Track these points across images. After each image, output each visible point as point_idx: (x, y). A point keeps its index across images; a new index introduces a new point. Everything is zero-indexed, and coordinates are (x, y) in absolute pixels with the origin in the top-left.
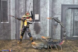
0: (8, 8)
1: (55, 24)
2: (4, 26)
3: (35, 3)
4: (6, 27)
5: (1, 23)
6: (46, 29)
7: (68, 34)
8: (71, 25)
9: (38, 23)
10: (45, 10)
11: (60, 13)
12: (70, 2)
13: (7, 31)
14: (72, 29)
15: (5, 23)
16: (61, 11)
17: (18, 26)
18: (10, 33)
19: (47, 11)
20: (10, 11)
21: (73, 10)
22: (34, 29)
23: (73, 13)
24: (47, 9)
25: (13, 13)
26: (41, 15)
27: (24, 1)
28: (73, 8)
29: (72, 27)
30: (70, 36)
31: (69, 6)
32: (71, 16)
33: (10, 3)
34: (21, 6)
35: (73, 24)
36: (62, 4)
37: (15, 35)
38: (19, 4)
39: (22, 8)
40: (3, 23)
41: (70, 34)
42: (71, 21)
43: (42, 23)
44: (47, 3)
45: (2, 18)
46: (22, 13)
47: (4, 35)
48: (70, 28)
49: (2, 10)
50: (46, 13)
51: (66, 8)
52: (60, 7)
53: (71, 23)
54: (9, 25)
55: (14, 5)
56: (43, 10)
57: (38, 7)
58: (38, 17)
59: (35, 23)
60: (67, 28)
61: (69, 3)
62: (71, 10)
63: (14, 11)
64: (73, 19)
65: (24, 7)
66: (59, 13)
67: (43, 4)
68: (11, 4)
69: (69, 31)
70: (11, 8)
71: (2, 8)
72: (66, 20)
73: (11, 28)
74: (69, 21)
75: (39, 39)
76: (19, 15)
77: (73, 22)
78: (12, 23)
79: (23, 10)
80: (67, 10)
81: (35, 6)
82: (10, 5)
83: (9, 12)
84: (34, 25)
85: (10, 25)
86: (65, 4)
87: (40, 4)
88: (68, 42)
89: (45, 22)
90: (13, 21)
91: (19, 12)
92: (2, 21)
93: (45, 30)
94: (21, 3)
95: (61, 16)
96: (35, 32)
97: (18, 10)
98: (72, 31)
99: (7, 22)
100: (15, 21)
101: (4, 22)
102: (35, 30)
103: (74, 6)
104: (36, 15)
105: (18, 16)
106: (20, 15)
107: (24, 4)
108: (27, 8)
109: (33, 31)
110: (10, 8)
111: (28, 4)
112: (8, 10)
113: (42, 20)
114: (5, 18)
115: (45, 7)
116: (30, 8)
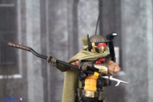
0: (20, 29)
3: (105, 11)
4: (12, 92)
6: (143, 96)
10: (140, 31)
15: (10, 77)
17: (51, 87)
19: (145, 35)
20: (24, 38)
24: (145, 28)
26: (127, 50)
27: (71, 6)
33: (23, 12)
34: (59, 22)
39: (64, 28)
43: (131, 76)
44: (143, 9)
46: (63, 45)
50: (143, 41)
54: (23, 84)
55: (38, 19)
57: (117, 25)
63: (38, 37)
65: (71, 24)
68: (28, 16)
70: (29, 29)
76: (54, 51)
78: (31, 78)
79: (66, 34)
81: (105, 20)
82: (24, 19)
85: (26, 83)
87: (120, 13)
89: (142, 70)
90: (36, 72)
91: (55, 40)
93: (140, 98)
94: (59, 12)
97: (50, 35)
99: (17, 76)
101: (6, 77)
106: (57, 50)
107: (71, 16)
108: (80, 27)
110: (24, 31)
111: (82, 13)
112: (20, 37)
113: (131, 64)
114: (8, 63)
115: (137, 23)
116: (89, 26)
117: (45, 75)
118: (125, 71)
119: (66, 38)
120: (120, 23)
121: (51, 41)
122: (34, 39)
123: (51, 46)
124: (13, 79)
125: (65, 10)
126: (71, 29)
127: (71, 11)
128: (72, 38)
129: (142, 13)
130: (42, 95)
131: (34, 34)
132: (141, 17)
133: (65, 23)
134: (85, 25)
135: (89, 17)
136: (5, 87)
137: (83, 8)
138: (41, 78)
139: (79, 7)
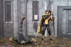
0: (12, 10)
1: (51, 23)
2: (9, 25)
3: (34, 5)
4: (10, 26)
5: (6, 23)
7: (64, 32)
8: (66, 24)
9: (37, 23)
11: (57, 14)
12: (64, 3)
13: (10, 30)
14: (67, 27)
15: (9, 22)
16: (57, 12)
18: (14, 31)
20: (13, 12)
21: (68, 11)
22: (33, 27)
23: (68, 13)
25: (16, 14)
26: (40, 16)
27: (25, 4)
28: (68, 9)
29: (67, 26)
30: (65, 34)
31: (64, 8)
32: (65, 16)
33: (13, 6)
34: (22, 8)
35: (68, 23)
36: (58, 6)
37: (17, 33)
38: (20, 6)
39: (23, 10)
40: (7, 23)
41: (65, 32)
42: (66, 21)
44: (44, 5)
45: (6, 18)
46: (23, 14)
47: (8, 33)
48: (65, 27)
49: (6, 12)
51: (62, 9)
52: (56, 9)
53: (66, 23)
55: (17, 8)
56: (42, 11)
57: (37, 9)
58: (37, 17)
59: (34, 23)
60: (63, 26)
61: (64, 5)
62: (65, 11)
63: (17, 12)
64: (68, 19)
65: (25, 9)
66: (55, 13)
67: (41, 6)
68: (14, 6)
69: (64, 29)
71: (6, 10)
72: (61, 19)
73: (14, 27)
74: (64, 21)
75: (38, 36)
77: (68, 22)
78: (15, 23)
79: (24, 11)
80: (62, 11)
81: (34, 8)
82: (13, 7)
83: (13, 14)
84: (33, 24)
85: (13, 24)
86: (61, 6)
87: (38, 6)
88: (64, 38)
90: (16, 21)
91: (21, 13)
92: (7, 21)
94: (22, 6)
95: (57, 16)
96: (34, 30)
97: (20, 11)
98: (67, 29)
99: (11, 22)
100: (17, 21)
102: (34, 29)
103: (69, 8)
104: (35, 15)
105: (20, 16)
106: (22, 16)
107: (25, 7)
108: (27, 10)
109: (33, 30)
110: (13, 10)
112: (12, 12)
114: (9, 19)
115: (43, 9)
116: (30, 9)
117: (18, 22)
118: (39, 21)
119: (24, 13)
120: (38, 9)
121: (20, 13)
122: (15, 13)
123: (20, 14)
124: (10, 23)
125: (24, 5)
126: (25, 10)
127: (25, 6)
128: (25, 12)
129: (44, 6)
130: (18, 27)
131: (16, 11)
132: (43, 7)
133: (24, 9)
134: (29, 9)
135: (30, 7)
136: (8, 25)
137: (28, 5)
138: (17, 23)
139: (27, 4)
